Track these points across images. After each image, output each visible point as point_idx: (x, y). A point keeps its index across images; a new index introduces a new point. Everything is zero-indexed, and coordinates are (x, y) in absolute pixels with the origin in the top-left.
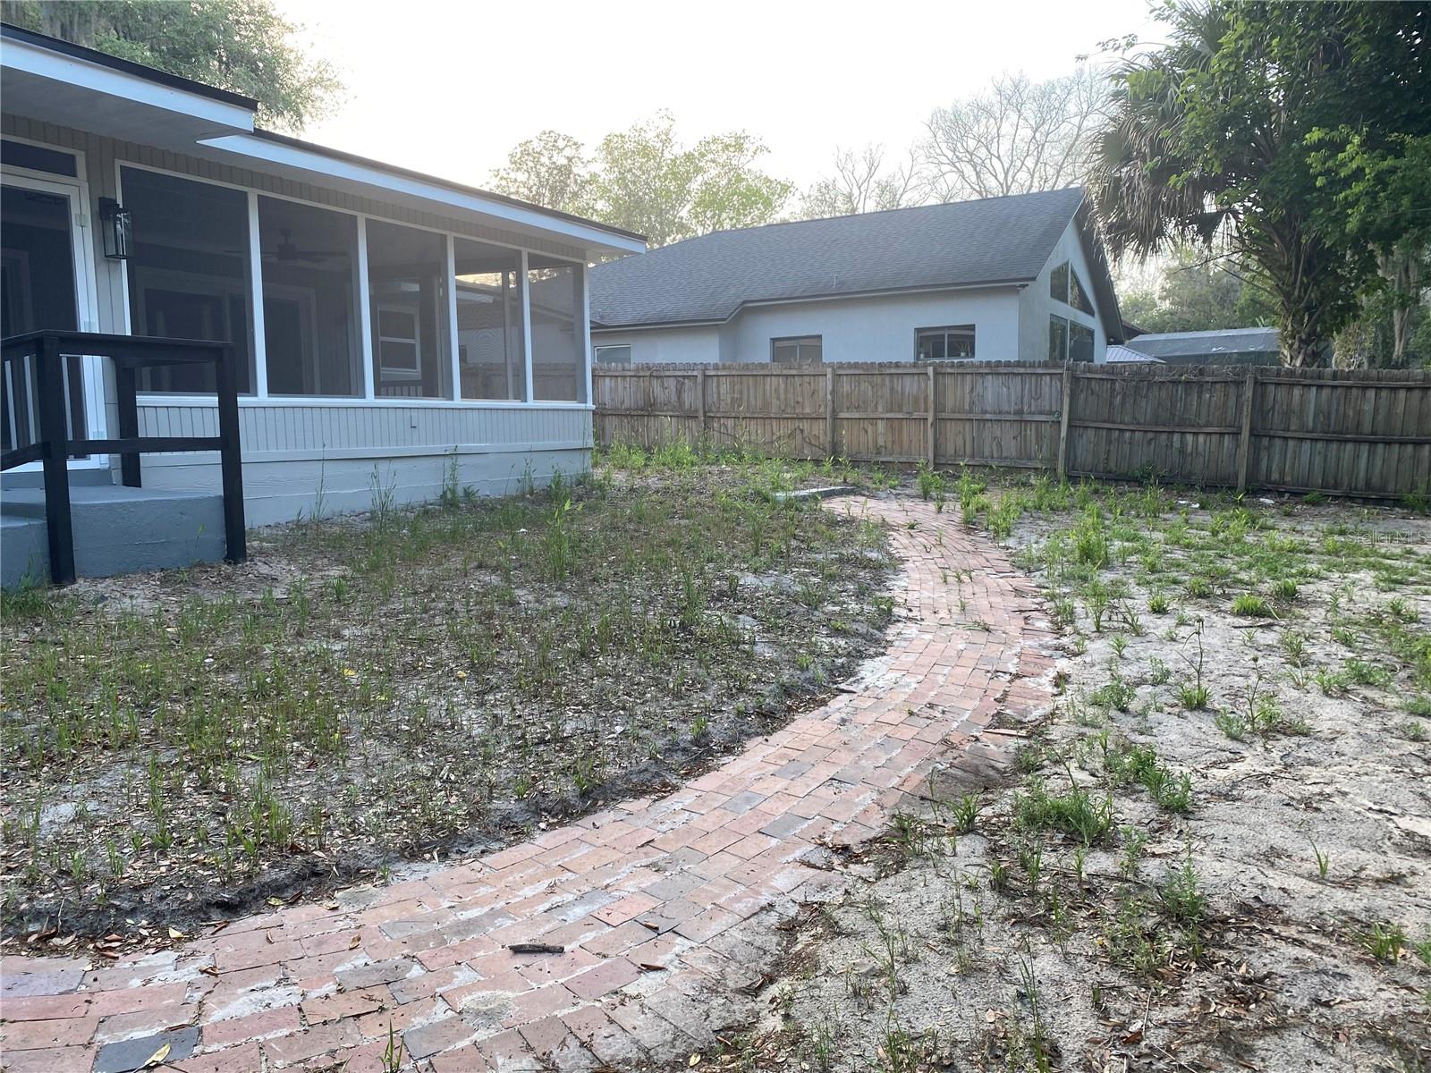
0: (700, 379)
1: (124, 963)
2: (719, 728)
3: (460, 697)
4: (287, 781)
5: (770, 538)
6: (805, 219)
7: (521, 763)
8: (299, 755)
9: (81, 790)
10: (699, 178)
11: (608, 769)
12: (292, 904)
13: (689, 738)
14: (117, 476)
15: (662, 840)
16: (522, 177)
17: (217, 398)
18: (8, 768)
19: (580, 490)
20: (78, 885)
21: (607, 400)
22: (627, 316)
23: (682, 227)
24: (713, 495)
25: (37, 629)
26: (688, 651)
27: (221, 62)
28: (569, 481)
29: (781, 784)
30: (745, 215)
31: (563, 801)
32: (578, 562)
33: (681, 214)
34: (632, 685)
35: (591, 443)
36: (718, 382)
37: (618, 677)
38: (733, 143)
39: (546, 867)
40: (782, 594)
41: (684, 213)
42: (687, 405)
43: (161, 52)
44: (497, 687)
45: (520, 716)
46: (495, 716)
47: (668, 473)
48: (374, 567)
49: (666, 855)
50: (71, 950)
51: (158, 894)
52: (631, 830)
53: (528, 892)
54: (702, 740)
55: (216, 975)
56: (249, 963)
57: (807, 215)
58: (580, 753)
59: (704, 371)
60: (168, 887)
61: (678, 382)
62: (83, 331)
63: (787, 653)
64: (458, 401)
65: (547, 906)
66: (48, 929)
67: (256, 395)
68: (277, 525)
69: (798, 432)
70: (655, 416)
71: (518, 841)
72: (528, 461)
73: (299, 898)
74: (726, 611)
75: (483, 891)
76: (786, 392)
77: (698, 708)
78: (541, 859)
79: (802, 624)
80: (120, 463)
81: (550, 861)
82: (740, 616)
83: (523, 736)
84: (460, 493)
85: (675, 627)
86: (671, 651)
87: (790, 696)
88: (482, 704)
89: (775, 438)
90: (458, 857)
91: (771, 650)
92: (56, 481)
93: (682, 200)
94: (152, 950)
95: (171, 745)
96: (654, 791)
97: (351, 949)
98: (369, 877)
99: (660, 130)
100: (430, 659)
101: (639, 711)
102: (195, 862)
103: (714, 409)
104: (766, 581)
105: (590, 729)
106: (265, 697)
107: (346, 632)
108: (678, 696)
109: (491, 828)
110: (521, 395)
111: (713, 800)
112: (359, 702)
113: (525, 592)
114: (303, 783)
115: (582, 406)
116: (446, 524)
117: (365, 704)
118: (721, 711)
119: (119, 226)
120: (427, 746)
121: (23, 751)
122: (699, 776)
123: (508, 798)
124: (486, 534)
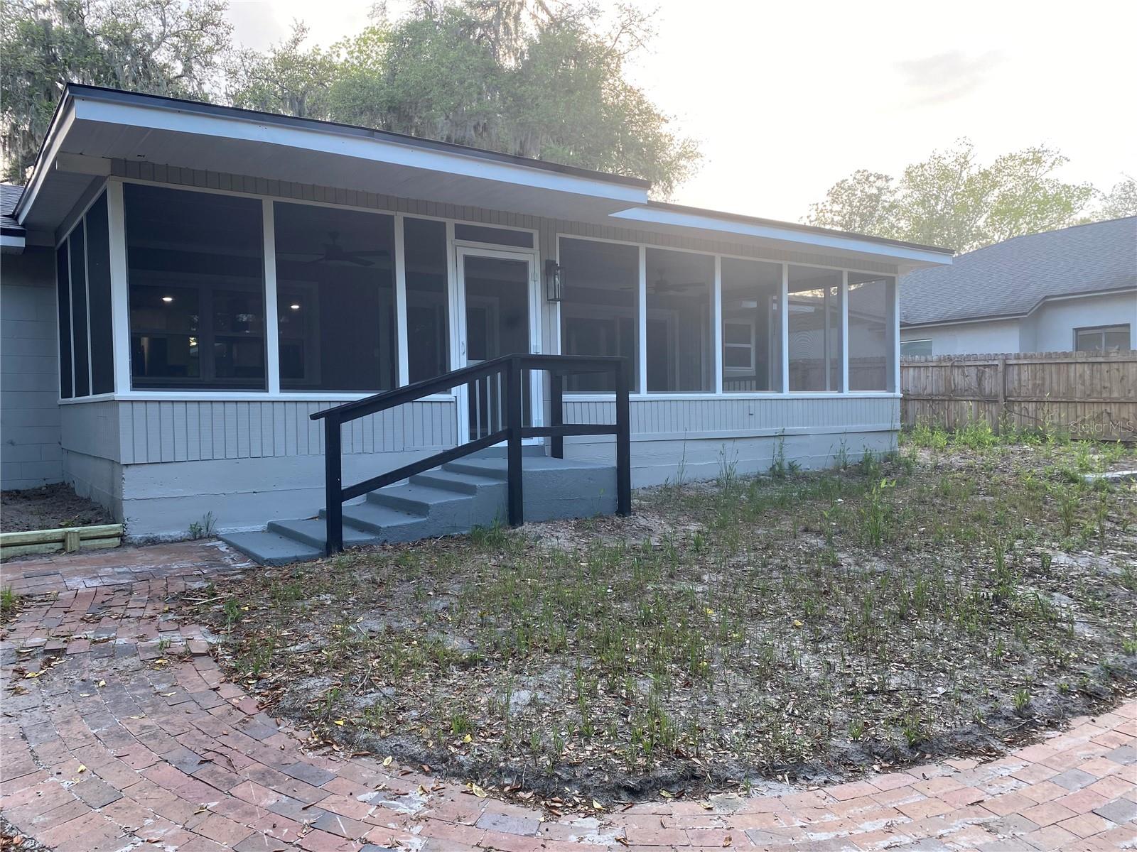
0: (1000, 368)
1: (564, 821)
2: (1042, 702)
3: (797, 643)
4: (669, 696)
5: (1081, 518)
6: (1108, 218)
7: (854, 708)
8: (677, 675)
9: (532, 681)
10: (996, 192)
11: (934, 726)
12: (677, 798)
13: (1011, 708)
14: (548, 450)
15: (991, 803)
16: (837, 207)
17: (615, 396)
18: (489, 658)
19: (888, 466)
20: (535, 754)
21: (910, 387)
22: (928, 315)
23: (980, 235)
24: (1017, 474)
25: (501, 557)
26: (1002, 624)
27: (618, 152)
28: (878, 458)
29: (1113, 767)
30: (1042, 219)
31: (893, 749)
32: (892, 531)
33: (978, 224)
34: (951, 649)
35: (898, 426)
36: (1019, 369)
37: (936, 641)
38: (1031, 157)
39: (883, 807)
40: (1099, 576)
41: (981, 223)
42: (987, 391)
43: (580, 150)
44: (829, 638)
45: (849, 666)
46: (829, 663)
47: (970, 452)
48: (722, 525)
49: (997, 818)
50: (530, 803)
51: (585, 771)
52: (960, 787)
53: (868, 826)
54: (1024, 711)
55: (627, 846)
56: (650, 841)
57: (1109, 213)
58: (905, 706)
59: (1005, 360)
60: (592, 768)
61: (978, 370)
62: (532, 353)
63: (1110, 635)
64: (787, 393)
65: (887, 844)
66: (517, 785)
67: (639, 392)
68: (650, 487)
69: (1104, 414)
70: (956, 400)
71: (856, 779)
72: (843, 441)
73: (683, 795)
74: (1039, 587)
75: (828, 817)
76: (1092, 376)
77: (1018, 680)
78: (877, 798)
79: (1124, 607)
80: (550, 442)
81: (886, 802)
82: (1055, 594)
83: (853, 685)
84: (786, 466)
85: (988, 598)
86: (988, 622)
87: (1115, 679)
88: (817, 651)
89: (1079, 420)
90: (805, 782)
91: (1091, 631)
92: (515, 454)
93: (978, 212)
94: (583, 815)
95: (588, 655)
96: (979, 754)
97: (724, 846)
98: (735, 787)
99: (958, 155)
100: (771, 607)
101: (959, 675)
102: (609, 752)
103: (1015, 395)
104: (1080, 561)
105: (913, 686)
106: (650, 624)
107: (706, 578)
108: (996, 665)
109: (832, 762)
110: (837, 386)
111: (1042, 772)
112: (720, 637)
113: (845, 555)
114: (681, 700)
115: (891, 394)
116: (776, 492)
117: (724, 640)
118: (1043, 686)
119: (557, 279)
120: (774, 682)
121: (496, 646)
122: (1023, 746)
123: (845, 738)
124: (809, 502)
